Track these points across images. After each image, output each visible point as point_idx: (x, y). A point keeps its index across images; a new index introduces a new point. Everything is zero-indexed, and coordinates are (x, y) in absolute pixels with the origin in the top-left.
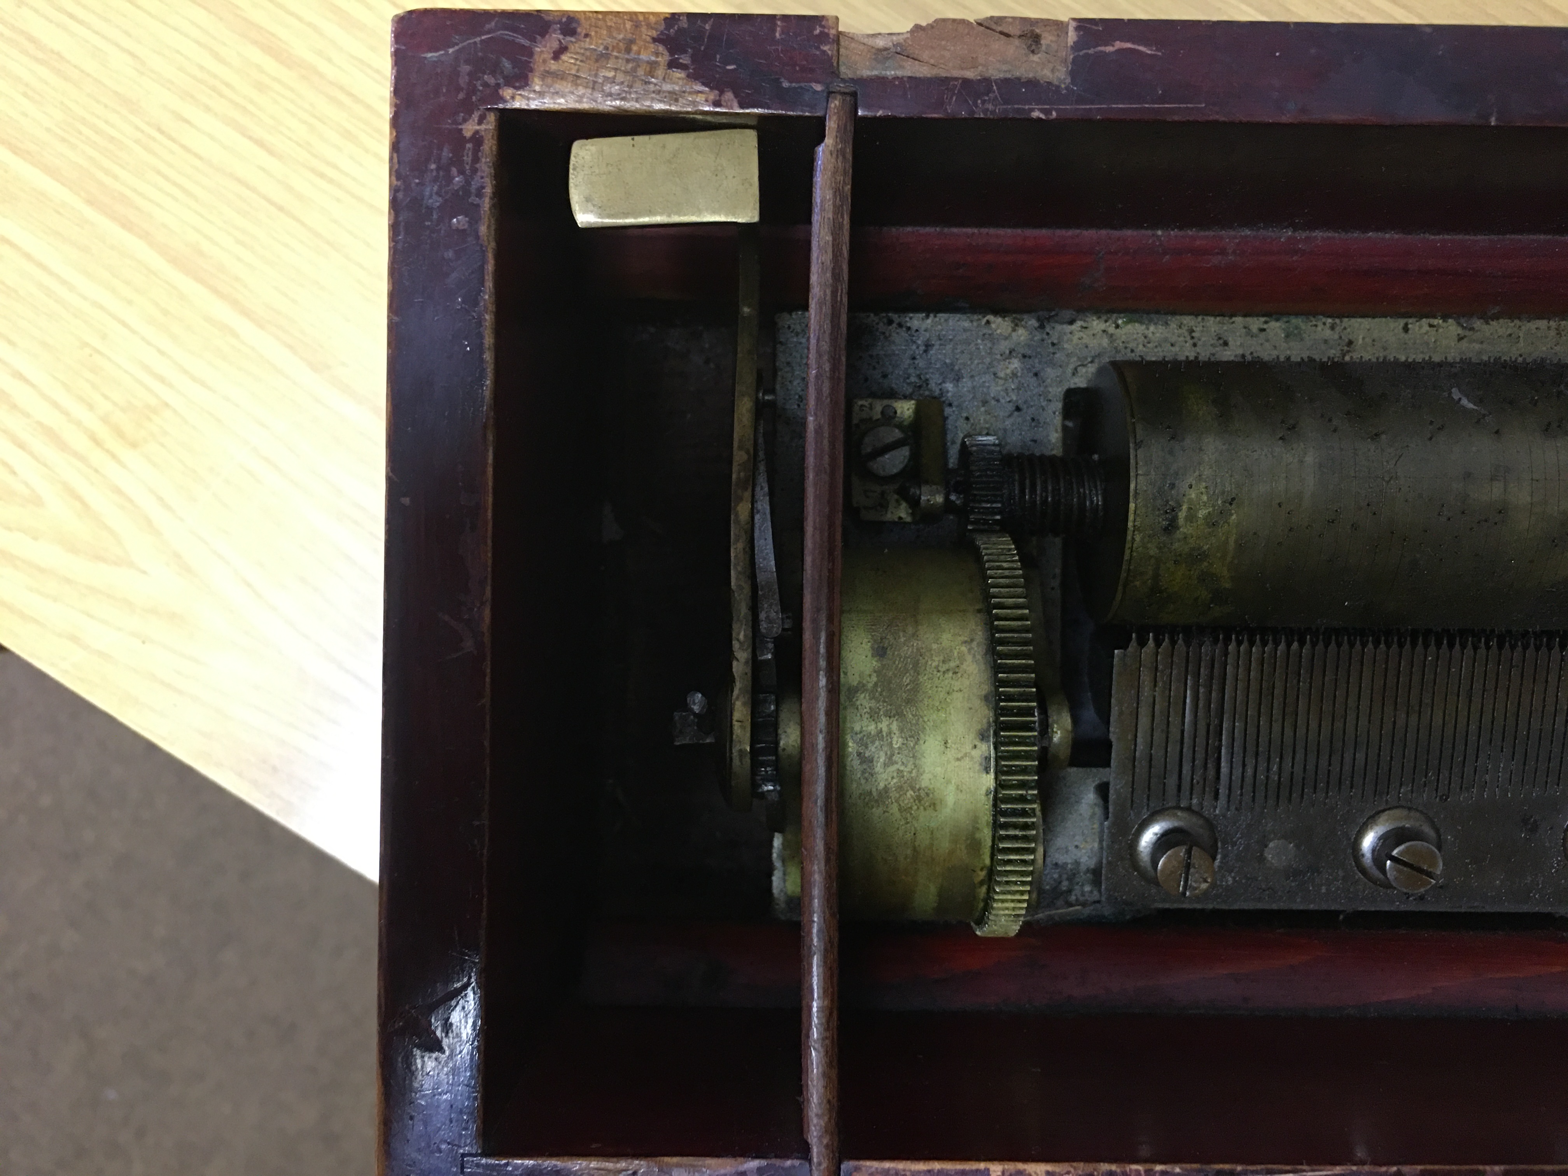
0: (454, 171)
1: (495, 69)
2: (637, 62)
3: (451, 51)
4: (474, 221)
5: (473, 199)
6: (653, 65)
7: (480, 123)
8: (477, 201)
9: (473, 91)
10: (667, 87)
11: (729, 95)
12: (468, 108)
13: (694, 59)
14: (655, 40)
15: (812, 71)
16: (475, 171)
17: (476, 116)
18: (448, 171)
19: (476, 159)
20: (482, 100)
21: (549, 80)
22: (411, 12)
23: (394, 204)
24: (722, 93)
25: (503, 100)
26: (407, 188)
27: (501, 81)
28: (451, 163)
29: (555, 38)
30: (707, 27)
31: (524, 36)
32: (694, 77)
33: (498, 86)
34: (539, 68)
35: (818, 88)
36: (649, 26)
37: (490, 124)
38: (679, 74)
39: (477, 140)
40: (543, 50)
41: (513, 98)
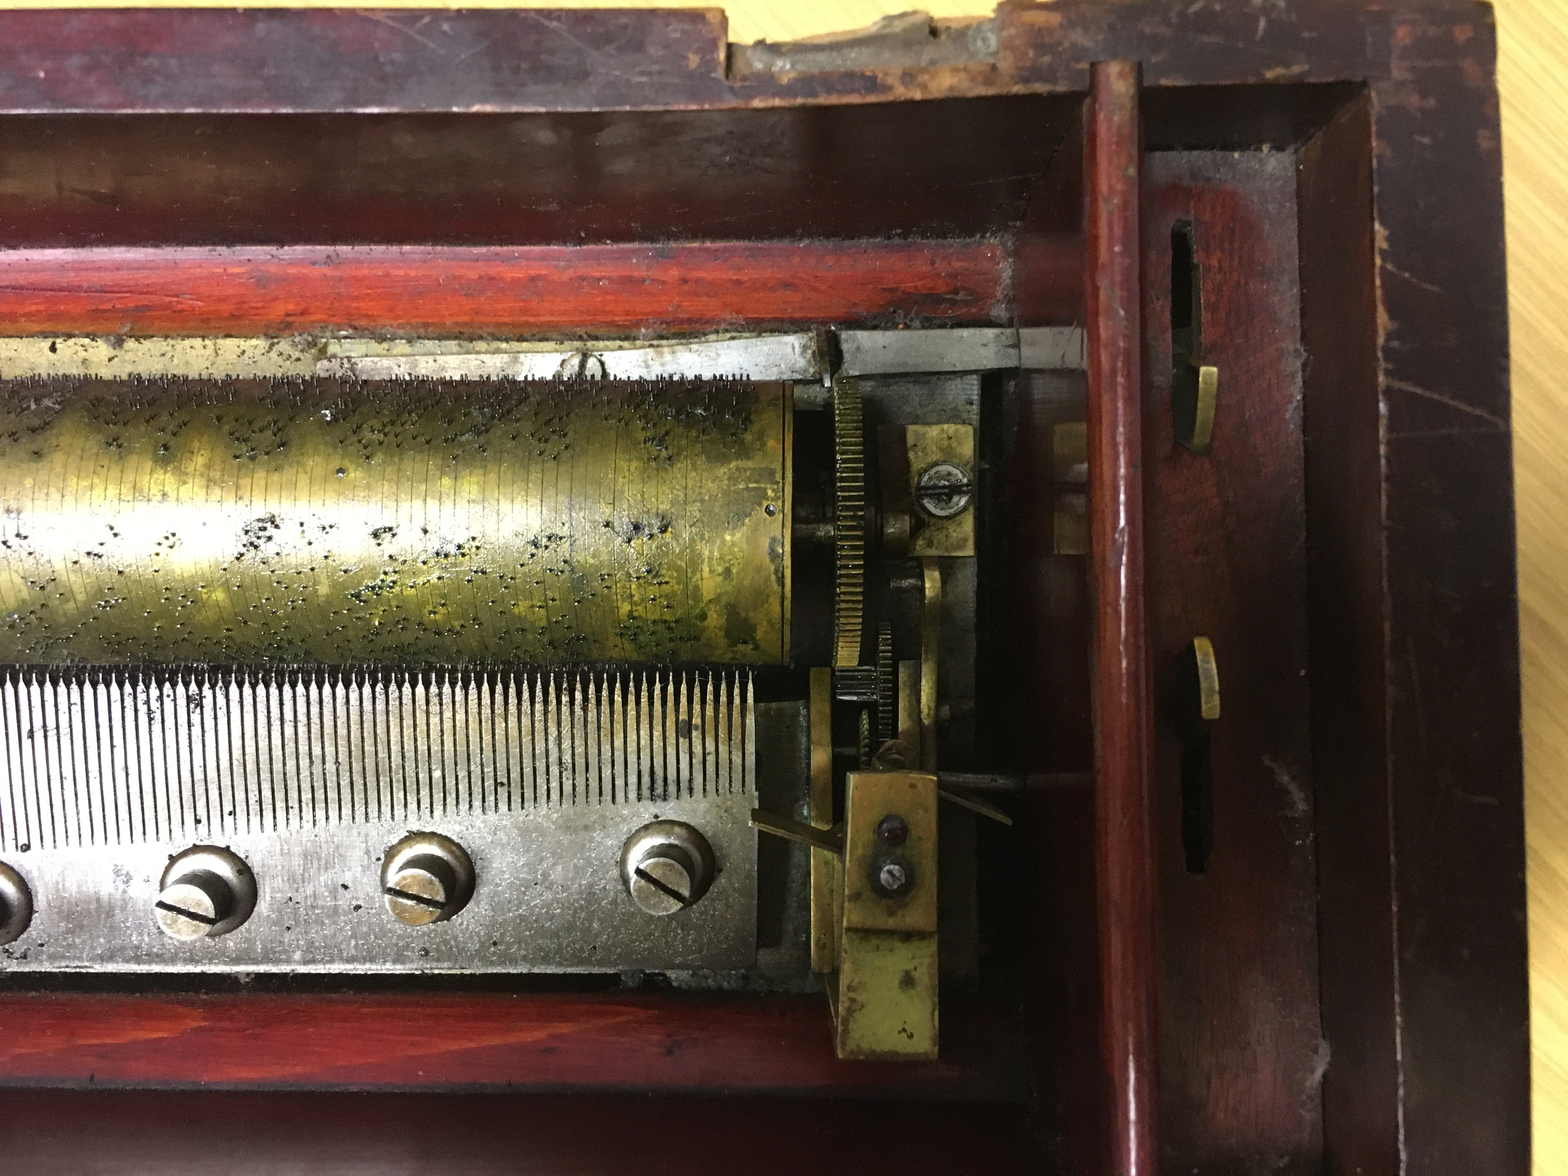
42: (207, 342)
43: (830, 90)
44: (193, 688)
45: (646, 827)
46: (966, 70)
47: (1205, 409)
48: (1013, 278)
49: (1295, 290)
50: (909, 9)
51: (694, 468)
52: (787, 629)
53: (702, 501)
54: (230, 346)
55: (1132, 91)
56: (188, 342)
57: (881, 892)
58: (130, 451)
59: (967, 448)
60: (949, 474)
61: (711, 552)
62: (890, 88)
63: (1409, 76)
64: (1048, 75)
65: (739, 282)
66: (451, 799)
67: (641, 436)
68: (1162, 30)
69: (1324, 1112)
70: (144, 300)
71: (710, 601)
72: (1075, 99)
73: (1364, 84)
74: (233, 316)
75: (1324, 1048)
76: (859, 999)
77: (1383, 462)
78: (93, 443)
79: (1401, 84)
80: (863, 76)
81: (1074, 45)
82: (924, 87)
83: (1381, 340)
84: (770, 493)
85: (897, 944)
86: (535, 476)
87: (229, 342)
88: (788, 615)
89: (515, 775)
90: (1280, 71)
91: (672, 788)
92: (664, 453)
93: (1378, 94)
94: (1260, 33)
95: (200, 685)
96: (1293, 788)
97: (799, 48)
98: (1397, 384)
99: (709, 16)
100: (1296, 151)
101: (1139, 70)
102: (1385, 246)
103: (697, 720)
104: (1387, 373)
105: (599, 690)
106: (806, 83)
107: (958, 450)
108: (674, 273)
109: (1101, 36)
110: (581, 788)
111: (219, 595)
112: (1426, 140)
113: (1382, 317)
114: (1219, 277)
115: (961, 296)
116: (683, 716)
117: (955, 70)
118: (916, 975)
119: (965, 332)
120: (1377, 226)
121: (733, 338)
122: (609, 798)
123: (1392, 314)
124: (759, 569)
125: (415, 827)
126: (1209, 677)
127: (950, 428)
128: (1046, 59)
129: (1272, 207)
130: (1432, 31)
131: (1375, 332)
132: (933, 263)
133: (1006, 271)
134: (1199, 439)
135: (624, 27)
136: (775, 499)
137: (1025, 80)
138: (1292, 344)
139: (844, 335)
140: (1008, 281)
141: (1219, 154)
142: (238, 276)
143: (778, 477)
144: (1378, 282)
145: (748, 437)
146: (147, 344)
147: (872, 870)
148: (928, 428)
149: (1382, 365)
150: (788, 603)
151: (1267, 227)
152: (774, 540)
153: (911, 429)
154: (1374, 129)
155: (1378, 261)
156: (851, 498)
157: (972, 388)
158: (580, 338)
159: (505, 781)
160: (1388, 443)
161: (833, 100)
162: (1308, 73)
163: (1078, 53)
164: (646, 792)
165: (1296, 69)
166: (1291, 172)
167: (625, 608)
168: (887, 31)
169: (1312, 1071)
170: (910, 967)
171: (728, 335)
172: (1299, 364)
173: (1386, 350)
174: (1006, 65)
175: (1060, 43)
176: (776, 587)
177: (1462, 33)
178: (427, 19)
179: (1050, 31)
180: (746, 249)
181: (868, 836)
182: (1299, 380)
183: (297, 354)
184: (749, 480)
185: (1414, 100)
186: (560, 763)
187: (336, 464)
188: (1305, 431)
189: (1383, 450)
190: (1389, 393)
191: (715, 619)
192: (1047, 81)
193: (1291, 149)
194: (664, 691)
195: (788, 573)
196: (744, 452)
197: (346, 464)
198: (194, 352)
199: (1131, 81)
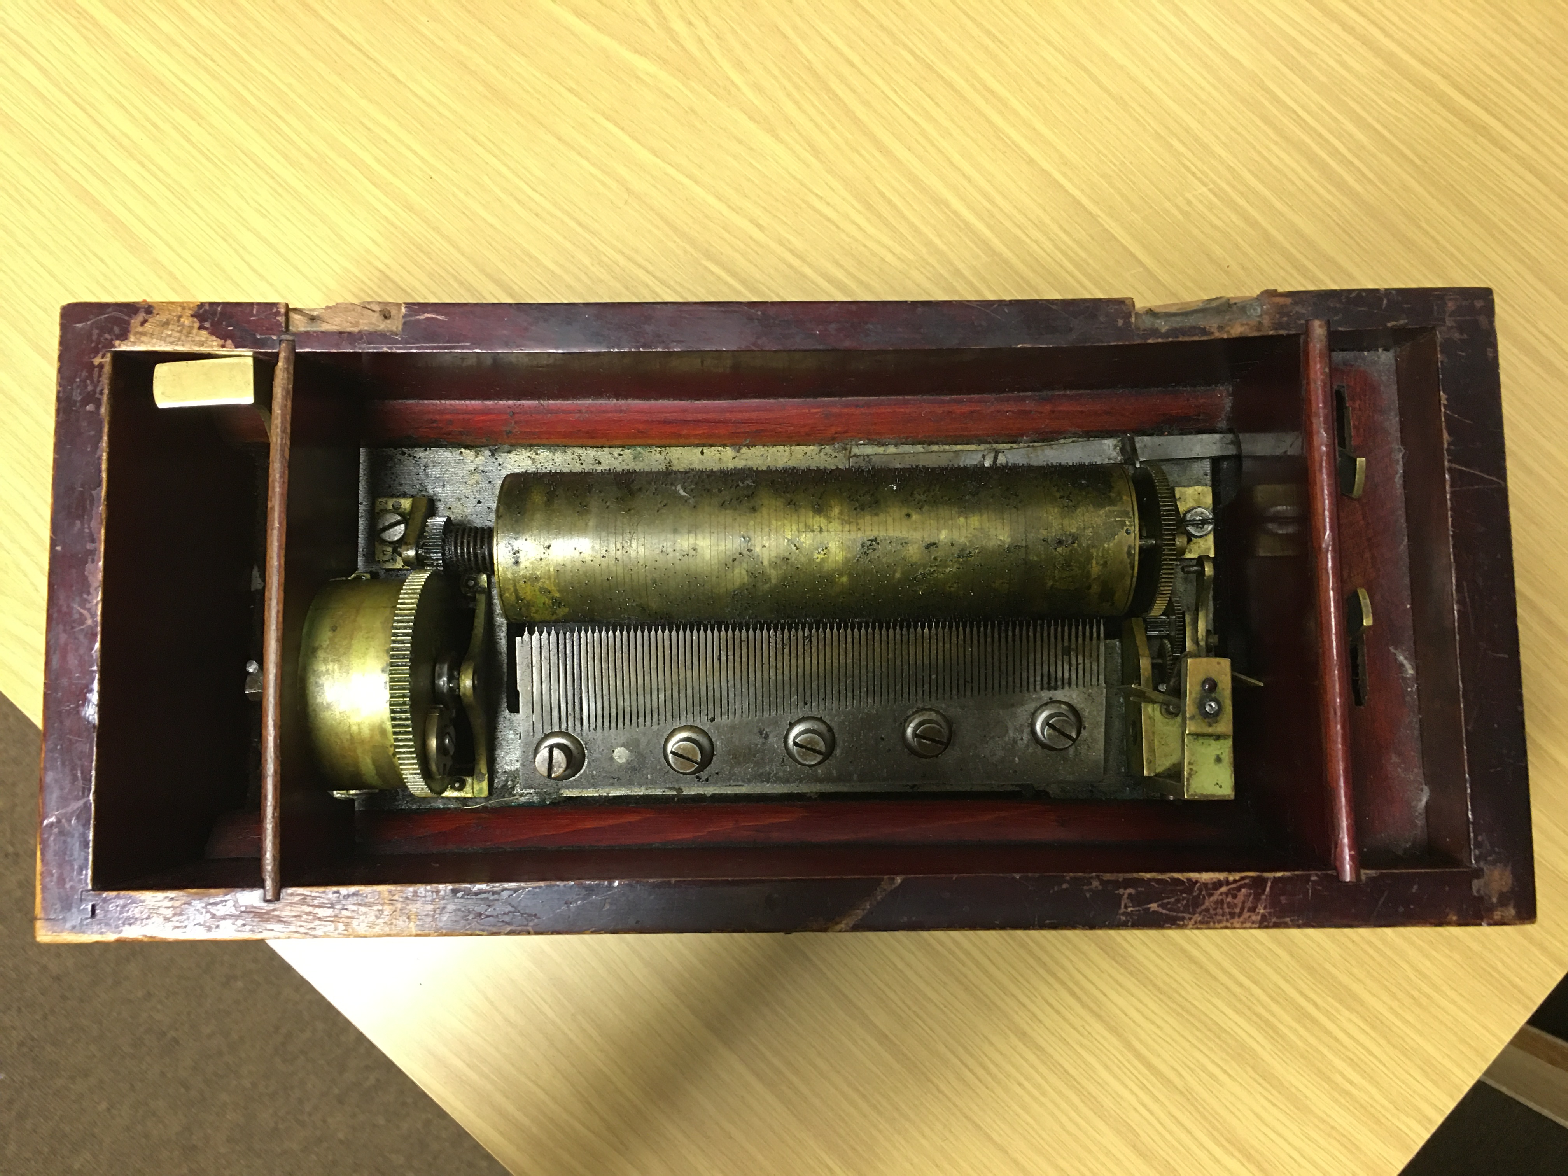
0: (88, 382)
1: (110, 331)
2: (183, 325)
3: (89, 323)
4: (98, 406)
5: (97, 396)
6: (192, 327)
7: (103, 357)
8: (100, 397)
9: (98, 342)
10: (198, 339)
11: (229, 342)
12: (96, 351)
13: (212, 325)
14: (192, 316)
15: (272, 329)
16: (99, 381)
17: (100, 355)
18: (85, 381)
19: (100, 376)
20: (104, 347)
21: (138, 336)
22: (69, 305)
23: (58, 399)
24: (226, 341)
25: (114, 346)
26: (64, 391)
27: (114, 337)
28: (87, 378)
29: (141, 317)
30: (219, 309)
31: (126, 315)
32: (212, 334)
33: (112, 340)
34: (133, 330)
35: (274, 337)
36: (190, 309)
37: (108, 358)
38: (204, 332)
39: (101, 366)
40: (135, 322)
41: (120, 345)
42: (786, 448)
43: (1184, 335)
44: (806, 633)
45: (1046, 704)
46: (1247, 324)
47: (1359, 477)
48: (1232, 407)
49: (1397, 419)
50: (1219, 296)
51: (1088, 511)
52: (1132, 594)
53: (1093, 527)
54: (799, 450)
55: (1325, 333)
56: (775, 449)
57: (1206, 715)
58: (800, 507)
59: (1209, 500)
60: (1202, 513)
61: (1098, 554)
62: (1212, 333)
63: (1454, 324)
64: (1286, 326)
65: (1082, 412)
66: (940, 691)
67: (1058, 495)
68: (1338, 305)
69: (1427, 821)
70: (761, 427)
71: (1095, 579)
72: (1297, 336)
73: (1434, 328)
74: (808, 434)
75: (1426, 789)
76: (1194, 769)
77: (1449, 502)
78: (780, 503)
79: (1452, 327)
80: (1199, 328)
81: (1297, 312)
82: (1228, 332)
83: (1446, 446)
84: (1127, 523)
85: (1213, 742)
86: (1006, 516)
87: (798, 448)
88: (1134, 586)
89: (975, 677)
90: (1394, 323)
91: (1059, 683)
92: (1071, 504)
93: (1440, 333)
94: (1384, 306)
95: (810, 630)
96: (1405, 662)
97: (1168, 315)
98: (1454, 466)
99: (1127, 301)
100: (1395, 352)
101: (1328, 323)
102: (1446, 402)
103: (1073, 646)
104: (1449, 461)
105: (1021, 630)
106: (1174, 332)
107: (1204, 500)
108: (1048, 408)
109: (1310, 308)
110: (1011, 683)
111: (845, 579)
112: (1463, 354)
113: (1446, 436)
114: (1359, 413)
115: (1201, 417)
116: (1066, 644)
117: (1242, 325)
118: (1222, 757)
119: (1205, 436)
120: (1442, 393)
121: (1073, 442)
122: (1026, 689)
123: (1450, 434)
124: (1121, 562)
125: (921, 705)
126: (1366, 606)
127: (1199, 489)
128: (1285, 319)
129: (1384, 378)
130: (1464, 303)
131: (1442, 443)
132: (1188, 400)
133: (1227, 403)
134: (1357, 491)
135: (1088, 307)
136: (1131, 526)
137: (1276, 329)
138: (1396, 445)
139: (1137, 439)
140: (1229, 409)
141: (1356, 353)
142: (816, 413)
143: (1131, 515)
144: (1443, 419)
145: (1113, 495)
146: (753, 450)
147: (1201, 705)
148: (1186, 489)
149: (1446, 457)
150: (1135, 579)
151: (1382, 388)
152: (1130, 547)
153: (1177, 490)
154: (1439, 349)
155: (1443, 410)
156: (1169, 525)
157: (1207, 466)
158: (990, 443)
159: (970, 680)
160: (1451, 493)
161: (1186, 339)
162: (1407, 324)
163: (1299, 316)
164: (1045, 686)
165: (1402, 322)
166: (1393, 361)
167: (1050, 583)
168: (1208, 306)
169: (1421, 800)
170: (1219, 753)
171: (1071, 440)
172: (1401, 455)
173: (1448, 450)
174: (1266, 321)
175: (1291, 312)
176: (1130, 572)
177: (1479, 304)
178: (995, 306)
179: (1286, 305)
180: (1088, 394)
181: (1198, 688)
182: (1401, 463)
183: (834, 454)
184: (1117, 516)
185: (1457, 336)
186: (1000, 670)
187: (905, 511)
188: (1405, 488)
189: (1448, 496)
190: (1450, 470)
191: (1095, 588)
192: (1286, 329)
193: (1392, 351)
194: (1056, 630)
195: (1136, 563)
196: (1112, 503)
197: (910, 511)
198: (779, 454)
199: (1325, 328)
